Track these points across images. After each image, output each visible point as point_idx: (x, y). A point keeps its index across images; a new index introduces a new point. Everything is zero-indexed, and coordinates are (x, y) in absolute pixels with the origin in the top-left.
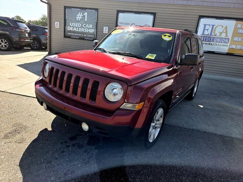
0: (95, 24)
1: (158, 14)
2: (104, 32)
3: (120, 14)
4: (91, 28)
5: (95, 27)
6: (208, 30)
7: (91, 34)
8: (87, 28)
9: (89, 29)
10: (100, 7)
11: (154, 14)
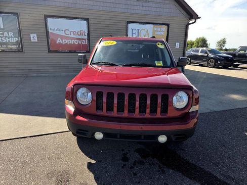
0: (17, 31)
1: (91, 20)
2: (32, 41)
3: (49, 20)
4: (11, 37)
5: (17, 35)
6: (135, 33)
7: (13, 44)
8: (6, 37)
9: (9, 38)
10: (20, 11)
11: (87, 20)
